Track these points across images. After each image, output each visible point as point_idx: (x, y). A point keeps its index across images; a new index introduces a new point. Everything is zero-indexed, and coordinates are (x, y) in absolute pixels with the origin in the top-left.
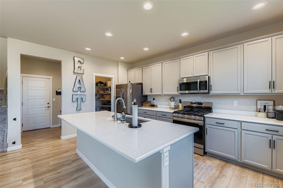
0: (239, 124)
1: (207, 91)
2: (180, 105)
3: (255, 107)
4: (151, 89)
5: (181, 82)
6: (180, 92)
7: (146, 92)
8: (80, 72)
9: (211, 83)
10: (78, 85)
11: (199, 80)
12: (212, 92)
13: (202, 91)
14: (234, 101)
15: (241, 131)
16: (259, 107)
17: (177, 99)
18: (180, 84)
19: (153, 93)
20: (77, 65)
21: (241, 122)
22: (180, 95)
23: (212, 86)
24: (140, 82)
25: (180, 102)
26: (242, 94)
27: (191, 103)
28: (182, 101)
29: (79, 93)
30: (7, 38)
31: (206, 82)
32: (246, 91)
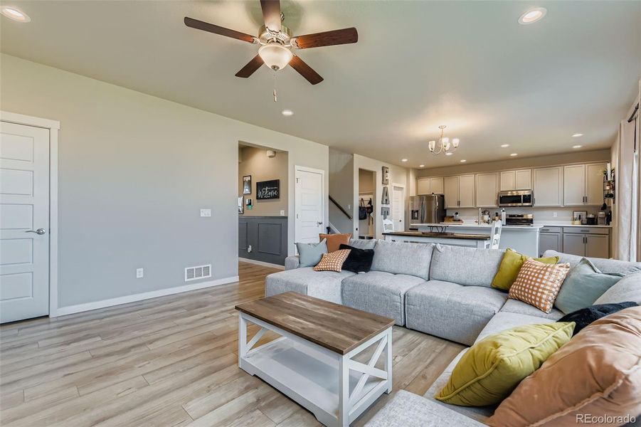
0: (561, 229)
1: (530, 204)
3: (573, 217)
4: (459, 202)
6: (499, 205)
7: (449, 204)
9: (535, 197)
10: (385, 197)
11: (522, 194)
12: (536, 205)
13: (525, 204)
14: (554, 213)
15: (563, 234)
16: (575, 217)
17: (494, 212)
18: (500, 197)
19: (461, 206)
21: (562, 227)
22: (498, 207)
23: (536, 199)
25: (497, 215)
26: (562, 206)
27: (510, 216)
28: (499, 214)
29: (385, 206)
30: (353, 155)
31: (530, 196)
32: (567, 204)
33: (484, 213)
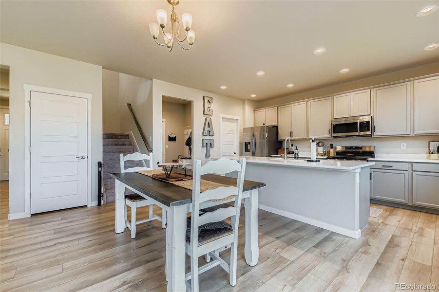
0: (410, 165)
1: (368, 133)
2: (332, 150)
3: (428, 149)
4: (291, 133)
5: (335, 124)
6: (333, 135)
7: (284, 136)
8: (209, 113)
9: (375, 124)
10: (207, 129)
11: (358, 121)
12: (375, 134)
13: (362, 133)
14: (402, 144)
15: (412, 173)
16: (432, 148)
17: (328, 144)
18: (334, 126)
19: (294, 138)
20: (207, 105)
21: (412, 163)
22: (332, 138)
23: (376, 126)
24: (275, 124)
25: (332, 146)
26: (412, 134)
27: (347, 148)
28: (334, 145)
29: (208, 137)
30: (152, 80)
31: (368, 122)
32: (417, 132)
33: (318, 145)
